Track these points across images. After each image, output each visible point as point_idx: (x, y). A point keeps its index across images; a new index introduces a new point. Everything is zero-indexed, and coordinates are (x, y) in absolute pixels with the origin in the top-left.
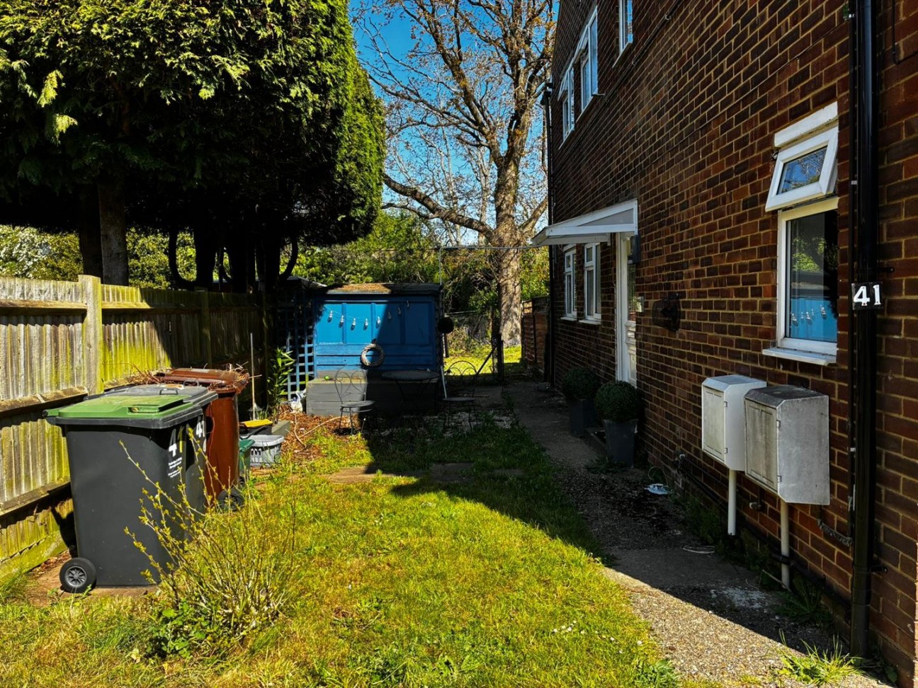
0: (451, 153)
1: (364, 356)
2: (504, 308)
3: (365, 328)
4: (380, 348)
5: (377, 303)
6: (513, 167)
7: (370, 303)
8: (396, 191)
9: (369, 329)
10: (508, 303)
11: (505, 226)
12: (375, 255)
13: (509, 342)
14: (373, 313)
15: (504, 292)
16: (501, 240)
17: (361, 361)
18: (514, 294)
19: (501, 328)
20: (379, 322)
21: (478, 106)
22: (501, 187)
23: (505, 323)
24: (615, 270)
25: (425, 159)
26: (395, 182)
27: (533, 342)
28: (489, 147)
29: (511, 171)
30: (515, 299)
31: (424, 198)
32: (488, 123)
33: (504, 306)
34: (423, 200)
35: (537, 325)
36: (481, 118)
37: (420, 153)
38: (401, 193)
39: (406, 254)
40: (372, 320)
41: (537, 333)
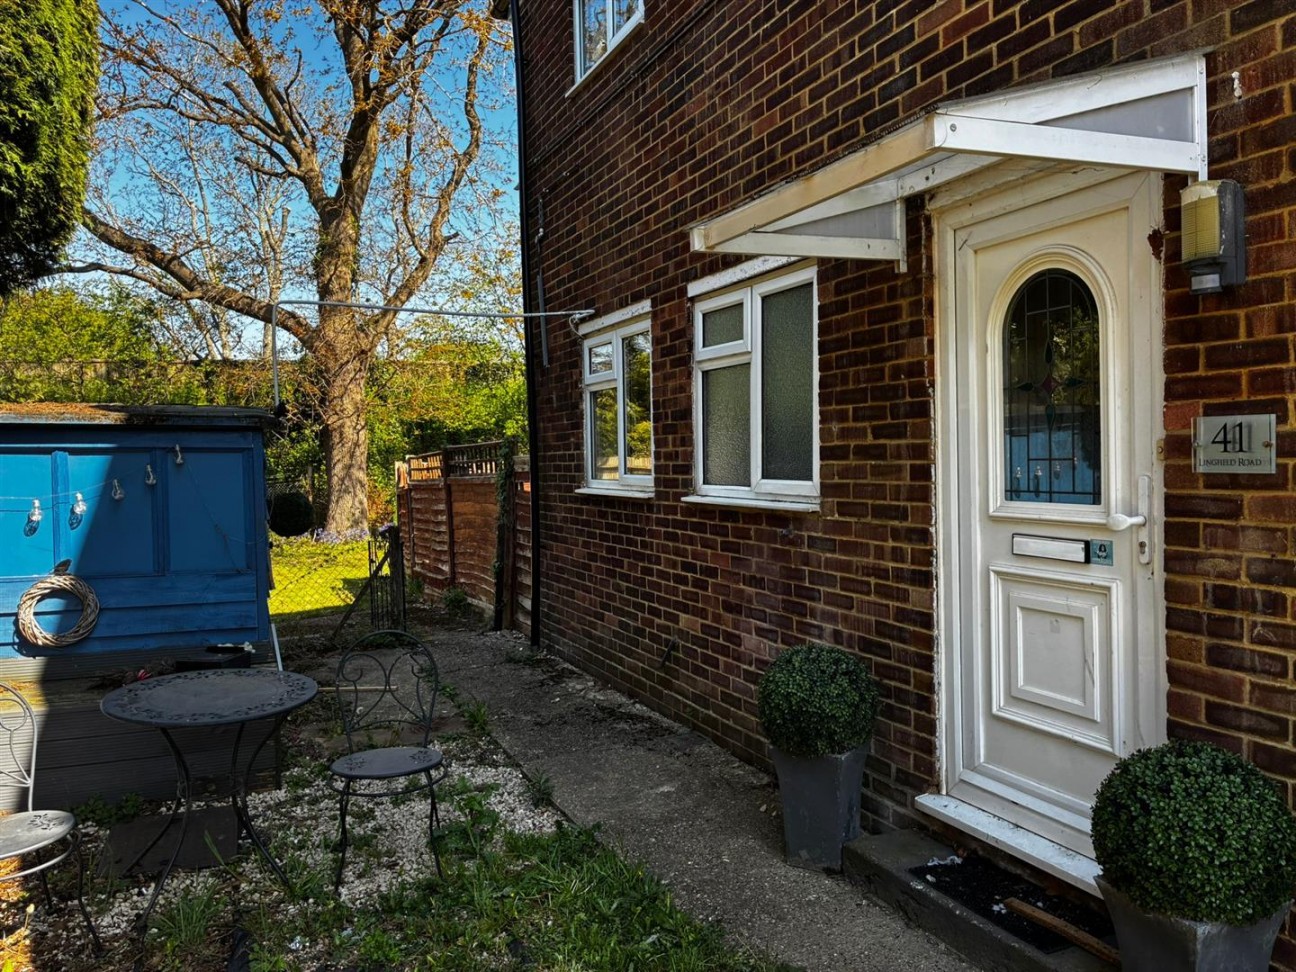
0: (210, 208)
1: (27, 617)
2: (338, 470)
3: (32, 529)
4: (83, 588)
5: (73, 452)
6: (351, 219)
7: (48, 451)
8: (111, 243)
9: (44, 535)
10: (347, 460)
11: (340, 322)
12: (59, 369)
13: (349, 532)
14: (57, 478)
15: (337, 440)
16: (330, 347)
17: (18, 632)
18: (357, 445)
19: (333, 505)
20: (81, 508)
21: (282, 102)
22: (328, 251)
23: (339, 498)
24: (931, 343)
25: (159, 216)
26: (107, 225)
27: (446, 538)
28: (302, 179)
29: (347, 226)
30: (358, 453)
31: (170, 261)
32: (302, 134)
33: (339, 466)
34: (167, 264)
35: (457, 507)
36: (288, 125)
37: (150, 205)
38: (120, 247)
39: (128, 369)
40: (57, 504)
41: (457, 520)
